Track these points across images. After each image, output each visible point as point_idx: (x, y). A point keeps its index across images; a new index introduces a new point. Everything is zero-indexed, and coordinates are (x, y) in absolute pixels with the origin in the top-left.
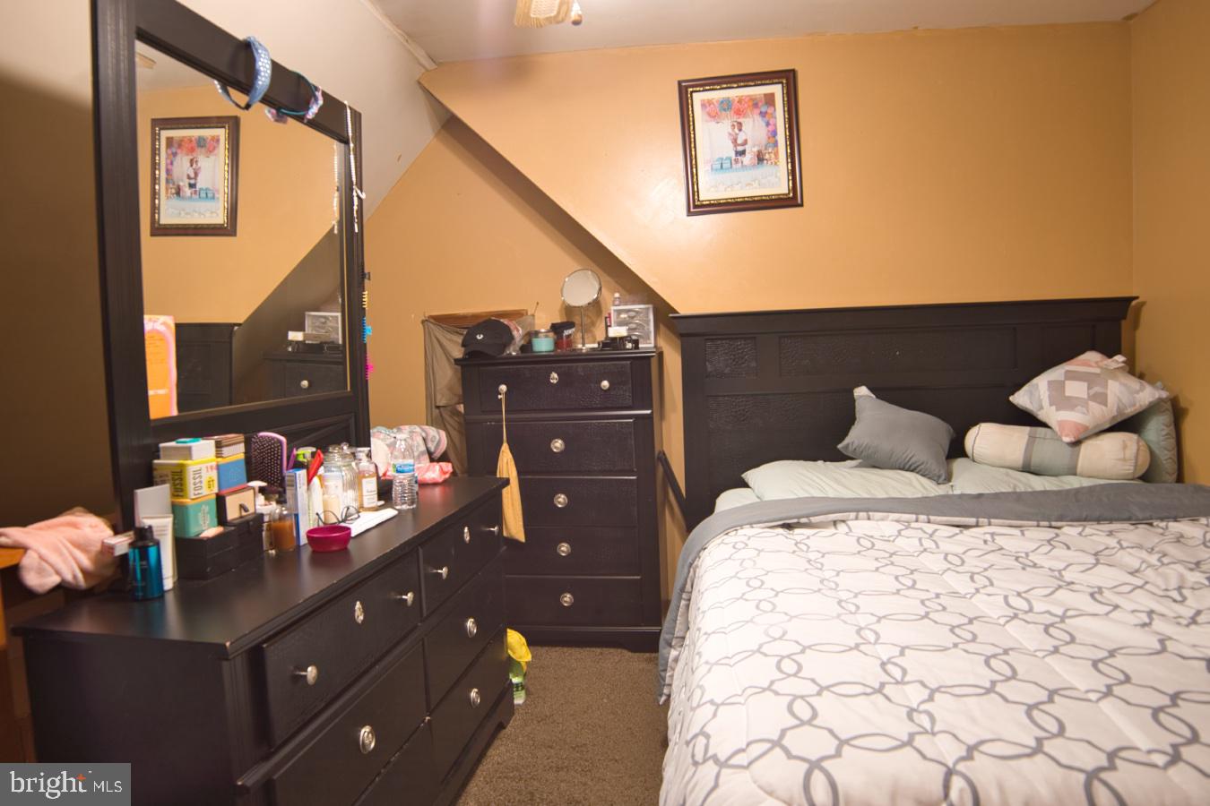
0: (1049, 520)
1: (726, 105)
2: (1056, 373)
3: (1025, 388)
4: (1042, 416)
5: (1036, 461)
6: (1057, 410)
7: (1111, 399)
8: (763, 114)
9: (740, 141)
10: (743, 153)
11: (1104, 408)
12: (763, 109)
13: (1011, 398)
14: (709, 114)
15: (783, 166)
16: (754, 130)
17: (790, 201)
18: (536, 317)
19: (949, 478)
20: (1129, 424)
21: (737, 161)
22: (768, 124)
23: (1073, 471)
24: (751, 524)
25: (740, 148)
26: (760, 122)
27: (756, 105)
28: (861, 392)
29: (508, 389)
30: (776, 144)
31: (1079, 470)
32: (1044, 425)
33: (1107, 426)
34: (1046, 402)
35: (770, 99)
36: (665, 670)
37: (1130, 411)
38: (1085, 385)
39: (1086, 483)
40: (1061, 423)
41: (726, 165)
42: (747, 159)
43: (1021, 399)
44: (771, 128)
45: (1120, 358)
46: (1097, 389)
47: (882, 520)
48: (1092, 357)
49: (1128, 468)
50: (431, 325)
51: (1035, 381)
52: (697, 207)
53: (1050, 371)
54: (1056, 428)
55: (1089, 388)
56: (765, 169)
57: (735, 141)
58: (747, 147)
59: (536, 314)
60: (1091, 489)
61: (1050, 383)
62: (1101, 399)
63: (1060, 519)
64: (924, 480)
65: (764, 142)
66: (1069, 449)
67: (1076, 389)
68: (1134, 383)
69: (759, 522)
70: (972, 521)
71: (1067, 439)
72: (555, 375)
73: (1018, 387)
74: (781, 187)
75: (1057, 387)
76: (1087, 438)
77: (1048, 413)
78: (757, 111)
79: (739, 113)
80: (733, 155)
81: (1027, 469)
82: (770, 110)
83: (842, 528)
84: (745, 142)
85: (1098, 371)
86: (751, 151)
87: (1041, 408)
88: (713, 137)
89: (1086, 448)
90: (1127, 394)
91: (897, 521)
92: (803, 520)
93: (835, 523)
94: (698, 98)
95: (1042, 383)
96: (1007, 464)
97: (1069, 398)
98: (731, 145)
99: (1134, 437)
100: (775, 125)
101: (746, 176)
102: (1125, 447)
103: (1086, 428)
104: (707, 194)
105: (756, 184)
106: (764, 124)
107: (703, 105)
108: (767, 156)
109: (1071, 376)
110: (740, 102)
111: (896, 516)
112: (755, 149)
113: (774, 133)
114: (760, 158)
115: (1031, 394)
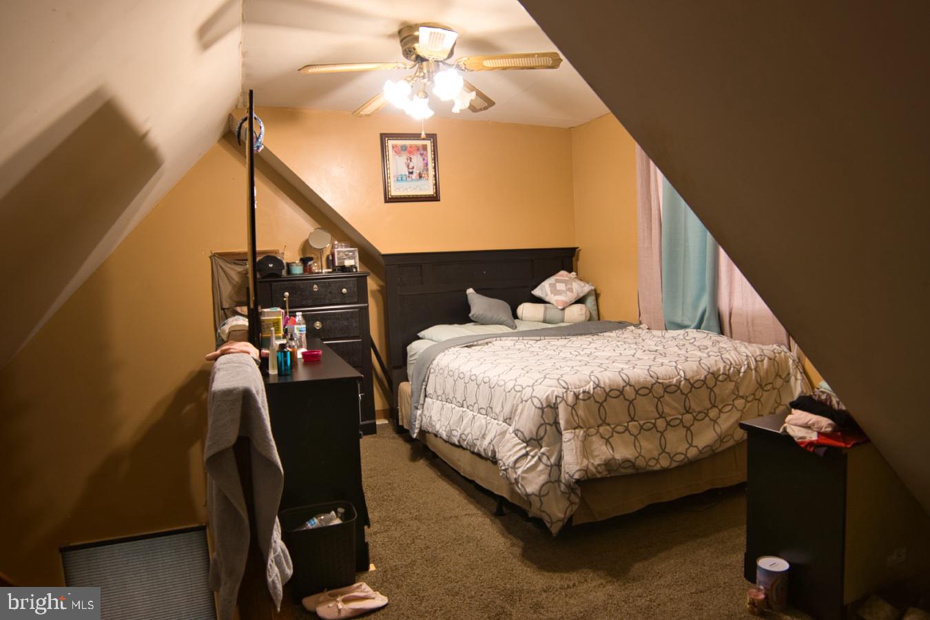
0: (565, 336)
1: (404, 148)
2: (551, 280)
3: (539, 287)
4: (547, 299)
5: (548, 318)
6: (555, 295)
7: (574, 290)
8: (422, 155)
9: (410, 167)
10: (412, 173)
11: (572, 294)
12: (422, 152)
13: (532, 292)
14: (396, 152)
15: (431, 181)
16: (417, 161)
17: (434, 198)
18: (285, 255)
19: (516, 327)
20: (581, 301)
21: (409, 177)
22: (424, 160)
23: (563, 321)
24: (454, 346)
25: (411, 170)
26: (420, 158)
27: (418, 150)
28: (470, 291)
29: (290, 294)
30: (427, 170)
31: (565, 320)
32: (549, 303)
33: (573, 301)
34: (549, 292)
35: (425, 147)
36: (415, 421)
37: (581, 295)
38: (564, 285)
39: (568, 324)
40: (557, 301)
41: (404, 178)
42: (414, 176)
43: (537, 292)
44: (425, 162)
45: (574, 273)
46: (569, 286)
47: (506, 340)
48: (563, 273)
49: (583, 318)
50: (217, 259)
51: (543, 284)
52: (389, 200)
53: (549, 279)
54: (554, 303)
55: (566, 286)
56: (422, 182)
57: (408, 166)
58: (414, 170)
59: (285, 253)
60: (571, 325)
61: (550, 284)
62: (571, 290)
63: (568, 335)
64: (507, 328)
65: (422, 168)
66: (561, 312)
67: (561, 286)
68: (582, 284)
69: (457, 345)
70: (538, 338)
71: (560, 307)
72: (315, 286)
73: (535, 287)
74: (430, 191)
75: (553, 286)
76: (567, 307)
77: (550, 297)
78: (419, 153)
79: (410, 152)
80: (407, 173)
81: (545, 321)
82: (425, 152)
83: (490, 345)
84: (413, 168)
85: (568, 279)
86: (416, 172)
87: (547, 295)
88: (397, 164)
89: (567, 311)
90: (580, 288)
91: (512, 340)
92: (475, 343)
93: (487, 343)
94: (390, 143)
95: (546, 284)
96: (537, 320)
97: (559, 290)
98: (406, 169)
99: (584, 305)
100: (427, 160)
101: (415, 184)
102: (581, 309)
103: (567, 303)
104: (394, 192)
105: (418, 189)
106: (422, 160)
107: (393, 147)
108: (423, 175)
109: (557, 281)
110: (411, 147)
111: (511, 338)
112: (418, 172)
113: (427, 164)
114: (420, 176)
115: (542, 290)
